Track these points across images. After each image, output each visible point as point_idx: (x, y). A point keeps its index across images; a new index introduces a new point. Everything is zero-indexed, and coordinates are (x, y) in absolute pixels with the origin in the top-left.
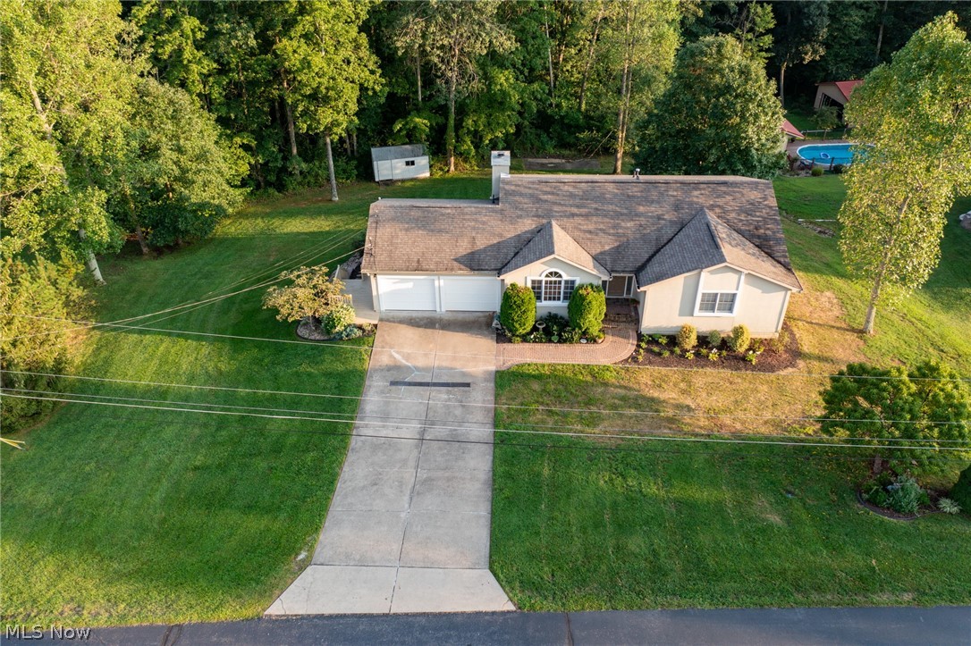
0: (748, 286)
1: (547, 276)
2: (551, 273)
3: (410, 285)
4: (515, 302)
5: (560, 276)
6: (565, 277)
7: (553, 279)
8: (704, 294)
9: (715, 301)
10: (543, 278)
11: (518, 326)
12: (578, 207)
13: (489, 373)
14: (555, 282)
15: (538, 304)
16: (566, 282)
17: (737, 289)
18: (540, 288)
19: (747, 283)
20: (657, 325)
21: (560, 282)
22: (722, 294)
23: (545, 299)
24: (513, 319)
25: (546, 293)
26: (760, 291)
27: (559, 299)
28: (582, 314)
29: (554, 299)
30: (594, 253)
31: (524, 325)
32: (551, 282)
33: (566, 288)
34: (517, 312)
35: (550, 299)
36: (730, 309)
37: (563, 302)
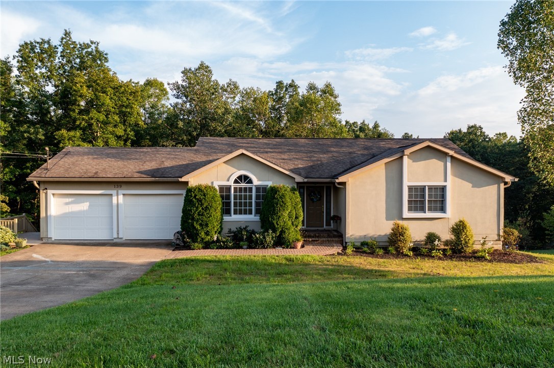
0: (455, 178)
1: (236, 182)
2: (240, 177)
5: (250, 182)
6: (256, 182)
7: (243, 185)
8: (410, 188)
9: (423, 196)
10: (231, 183)
14: (246, 189)
15: (226, 218)
16: (258, 188)
17: (446, 180)
18: (228, 197)
19: (454, 174)
20: (362, 233)
21: (251, 189)
22: (430, 188)
23: (235, 213)
25: (235, 204)
26: (471, 185)
27: (251, 213)
29: (245, 213)
32: (241, 189)
33: (258, 197)
35: (240, 213)
36: (443, 209)
37: (255, 216)
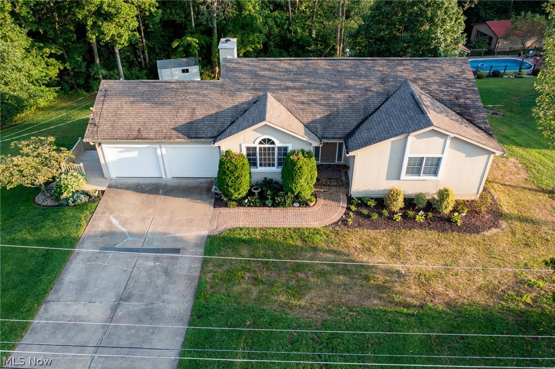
0: (453, 151)
1: (260, 143)
2: (264, 140)
3: (135, 154)
4: (228, 168)
5: (273, 143)
6: (278, 144)
7: (267, 146)
8: (410, 159)
9: (421, 164)
10: (258, 146)
11: (232, 191)
12: (292, 81)
13: (202, 238)
14: (269, 148)
15: (253, 170)
16: (279, 148)
17: (443, 153)
18: (255, 154)
19: (452, 147)
20: (365, 188)
21: (273, 148)
22: (428, 159)
23: (261, 165)
24: (227, 185)
25: (261, 159)
26: (465, 155)
27: (273, 165)
28: (293, 179)
29: (269, 165)
30: (306, 121)
31: (239, 190)
32: (265, 148)
33: (279, 154)
34: (230, 178)
35: (265, 166)
36: (435, 173)
37: (277, 168)
